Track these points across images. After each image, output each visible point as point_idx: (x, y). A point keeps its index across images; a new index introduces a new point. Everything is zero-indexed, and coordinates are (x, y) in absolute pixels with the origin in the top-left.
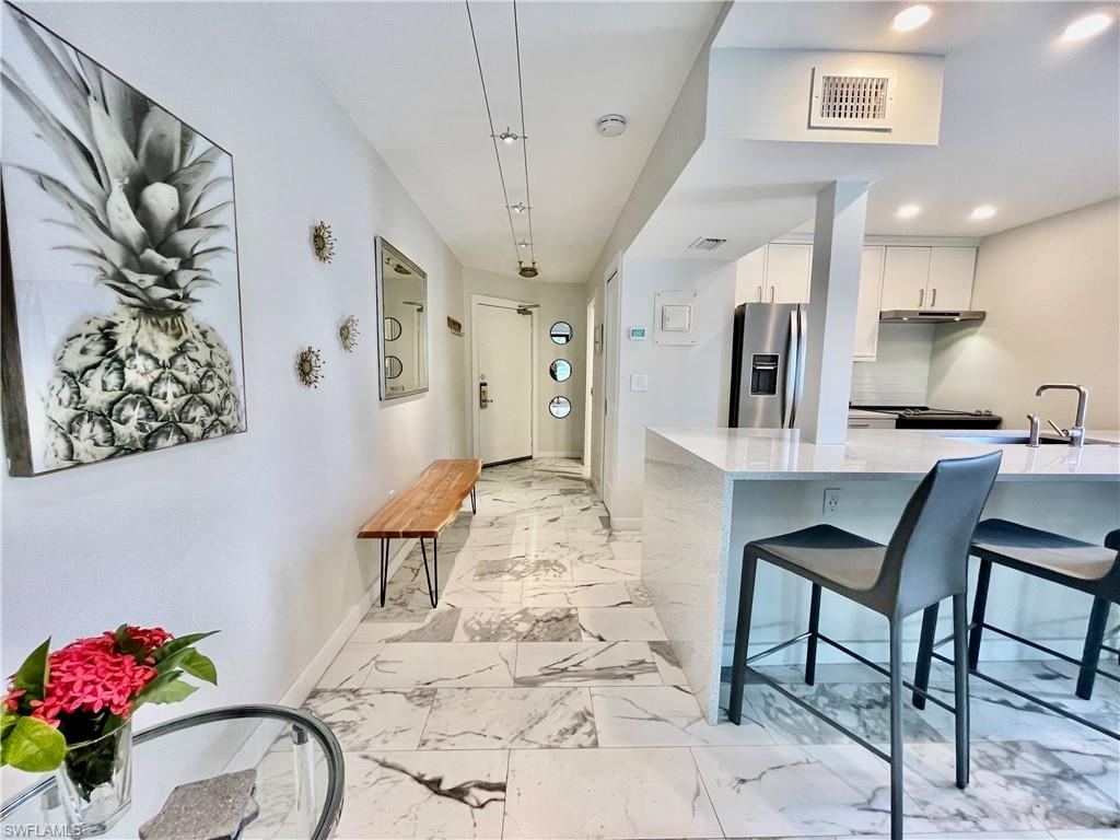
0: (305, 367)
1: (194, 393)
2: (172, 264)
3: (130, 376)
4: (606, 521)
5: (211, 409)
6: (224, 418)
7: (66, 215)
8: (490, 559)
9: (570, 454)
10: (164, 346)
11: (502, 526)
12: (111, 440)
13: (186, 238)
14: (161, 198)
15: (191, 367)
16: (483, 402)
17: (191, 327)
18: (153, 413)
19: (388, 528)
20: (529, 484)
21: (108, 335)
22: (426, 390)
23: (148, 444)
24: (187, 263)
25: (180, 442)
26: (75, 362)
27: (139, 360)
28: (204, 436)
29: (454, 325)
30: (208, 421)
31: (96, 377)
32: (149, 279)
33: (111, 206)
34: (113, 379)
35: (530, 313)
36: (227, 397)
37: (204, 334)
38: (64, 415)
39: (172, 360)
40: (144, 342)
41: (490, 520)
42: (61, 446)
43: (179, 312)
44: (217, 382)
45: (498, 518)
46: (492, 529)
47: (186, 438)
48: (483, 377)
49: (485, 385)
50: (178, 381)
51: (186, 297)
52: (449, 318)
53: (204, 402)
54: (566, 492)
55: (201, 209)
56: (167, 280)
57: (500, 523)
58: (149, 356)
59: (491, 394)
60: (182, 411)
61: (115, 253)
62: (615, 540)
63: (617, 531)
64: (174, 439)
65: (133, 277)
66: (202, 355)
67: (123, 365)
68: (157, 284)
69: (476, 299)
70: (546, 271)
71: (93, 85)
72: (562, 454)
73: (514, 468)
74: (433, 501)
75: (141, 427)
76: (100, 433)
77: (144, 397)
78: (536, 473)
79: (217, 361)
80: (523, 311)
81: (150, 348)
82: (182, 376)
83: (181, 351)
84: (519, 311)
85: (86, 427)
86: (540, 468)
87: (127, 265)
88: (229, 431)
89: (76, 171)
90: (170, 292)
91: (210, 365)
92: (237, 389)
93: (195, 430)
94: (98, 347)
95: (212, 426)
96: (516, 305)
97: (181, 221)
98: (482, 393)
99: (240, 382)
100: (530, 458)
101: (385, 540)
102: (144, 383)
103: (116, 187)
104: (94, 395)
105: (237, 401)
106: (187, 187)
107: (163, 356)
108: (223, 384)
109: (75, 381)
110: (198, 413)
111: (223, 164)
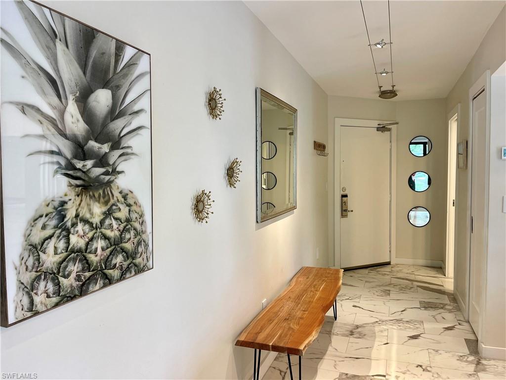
0: (200, 206)
1: (115, 245)
2: (105, 148)
3: (74, 239)
4: (473, 346)
5: (128, 255)
6: (138, 260)
8: (351, 372)
9: (429, 262)
10: (98, 210)
11: (362, 336)
12: (57, 293)
13: (117, 126)
14: (102, 99)
15: (115, 224)
16: (344, 212)
17: (116, 193)
18: (87, 266)
19: (260, 339)
20: (387, 292)
21: (61, 211)
22: (295, 208)
23: (82, 290)
24: (116, 144)
25: (105, 286)
26: (38, 236)
27: (80, 227)
28: (122, 278)
29: (320, 147)
30: (125, 264)
31: (50, 246)
32: (90, 164)
33: (67, 117)
34: (62, 245)
35: (389, 130)
36: (139, 243)
37: (125, 197)
38: (27, 277)
39: (102, 222)
40: (84, 213)
41: (350, 328)
42: (26, 301)
43: (110, 182)
44: (132, 232)
45: (357, 327)
46: (352, 339)
47: (109, 281)
48: (344, 189)
49: (346, 196)
50: (105, 237)
51: (114, 171)
52: (315, 142)
53: (123, 250)
54: (427, 306)
55: (128, 100)
56: (102, 161)
57: (360, 333)
58: (86, 221)
59: (351, 203)
60: (107, 260)
62: (484, 370)
63: (485, 359)
64: (100, 283)
65: (79, 164)
66: (123, 214)
67: (69, 232)
68: (95, 166)
69: (339, 121)
70: (405, 91)
72: (421, 262)
73: (372, 274)
74: (299, 314)
75: (78, 278)
76: (51, 287)
77: (80, 255)
78: (394, 281)
79: (134, 216)
80: (382, 129)
81: (88, 216)
82: (109, 233)
83: (108, 214)
84: (378, 129)
85: (42, 284)
86: (399, 275)
87: (76, 156)
88: (140, 270)
89: (43, 93)
90: (102, 170)
91: (128, 220)
92: (147, 237)
93: (115, 273)
94: (53, 222)
95: (128, 269)
96: (375, 124)
97: (115, 112)
98: (344, 205)
99: (149, 230)
100: (388, 264)
101: (258, 351)
102: (82, 244)
103: (71, 98)
104: (50, 259)
105: (147, 245)
106: (118, 87)
107: (96, 220)
108: (137, 234)
109: (35, 249)
110: (119, 259)
111: (145, 63)
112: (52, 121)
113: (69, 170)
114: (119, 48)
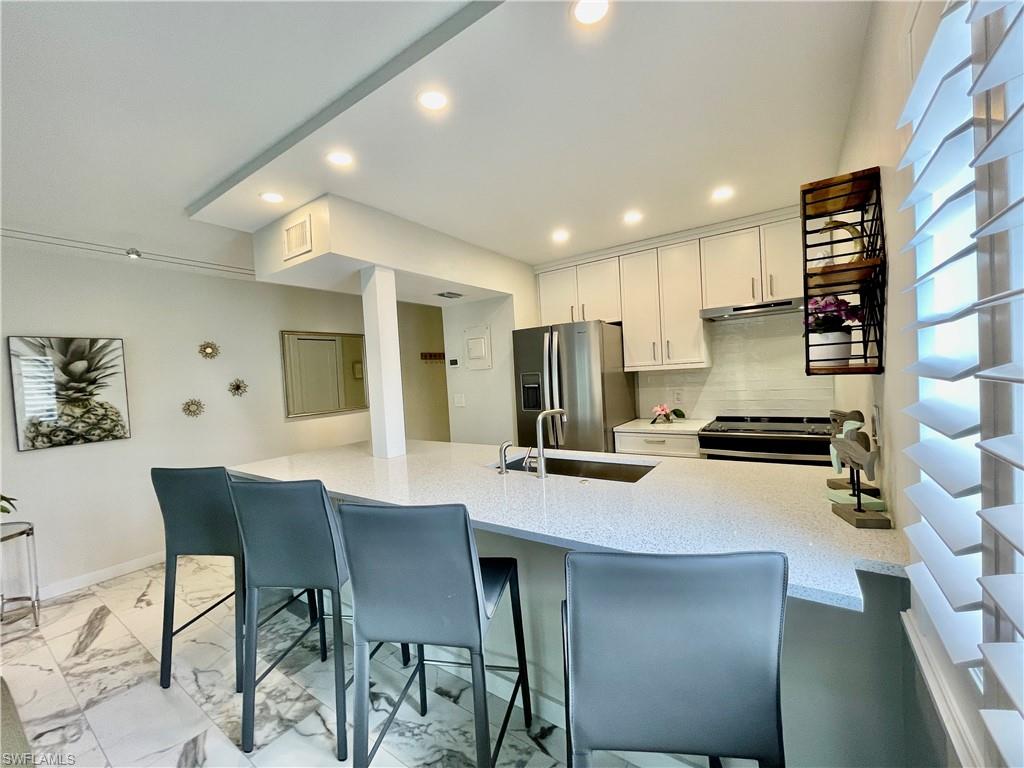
0: (192, 408)
1: (94, 425)
2: (83, 385)
5: (105, 430)
6: (115, 433)
10: (78, 412)
12: (51, 442)
13: (92, 375)
14: (80, 366)
15: (92, 416)
17: (93, 404)
18: (71, 433)
22: (365, 407)
24: (92, 382)
25: (85, 442)
28: (101, 440)
30: (103, 435)
32: (71, 392)
36: (116, 426)
37: (101, 405)
38: (31, 435)
39: (82, 416)
40: (68, 411)
42: (30, 444)
43: (87, 400)
44: (109, 421)
47: (89, 441)
50: (85, 422)
51: (91, 394)
53: (101, 428)
55: (101, 363)
56: (81, 390)
60: (87, 432)
61: (55, 387)
64: (82, 441)
65: (63, 393)
66: (101, 411)
68: (75, 393)
71: (46, 343)
75: (64, 437)
76: (45, 440)
77: (66, 429)
79: (110, 413)
81: (70, 413)
82: (87, 420)
83: (87, 412)
85: (40, 438)
87: (61, 390)
88: (116, 438)
90: (81, 394)
91: (104, 415)
92: (124, 423)
93: (95, 438)
95: (105, 436)
97: (89, 370)
99: (125, 420)
103: (56, 368)
104: (45, 429)
105: (123, 427)
106: (93, 358)
107: (77, 415)
108: (113, 421)
110: (98, 432)
111: (116, 344)
113: (56, 395)
114: (93, 341)
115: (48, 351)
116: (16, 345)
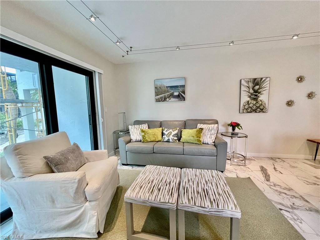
0: (289, 103)
1: (258, 107)
2: (257, 94)
3: (250, 105)
5: (261, 109)
6: (263, 110)
7: (246, 93)
10: (255, 102)
13: (259, 91)
14: (257, 87)
15: (258, 104)
17: (259, 100)
18: (252, 109)
21: (248, 102)
23: (251, 112)
24: (259, 93)
25: (255, 112)
26: (244, 105)
30: (260, 111)
31: (246, 106)
32: (253, 96)
33: (250, 91)
34: (248, 106)
36: (264, 108)
37: (261, 101)
38: (243, 109)
39: (255, 104)
40: (252, 102)
42: (243, 111)
43: (257, 99)
44: (262, 106)
47: (256, 112)
50: (256, 106)
55: (263, 86)
60: (256, 109)
61: (250, 94)
64: (254, 112)
65: (252, 96)
66: (260, 103)
67: (249, 104)
71: (250, 81)
75: (250, 110)
76: (246, 110)
77: (251, 107)
79: (263, 104)
81: (253, 103)
82: (257, 105)
88: (263, 112)
89: (247, 89)
90: (256, 97)
91: (261, 104)
93: (258, 111)
95: (261, 111)
97: (259, 89)
99: (267, 106)
102: (251, 106)
103: (251, 89)
104: (246, 107)
105: (266, 108)
106: (261, 85)
107: (254, 103)
108: (263, 106)
109: (244, 106)
110: (259, 109)
111: (268, 79)
112: (248, 92)
113: (250, 97)
114: (262, 79)
115: (250, 83)
116: (243, 82)
